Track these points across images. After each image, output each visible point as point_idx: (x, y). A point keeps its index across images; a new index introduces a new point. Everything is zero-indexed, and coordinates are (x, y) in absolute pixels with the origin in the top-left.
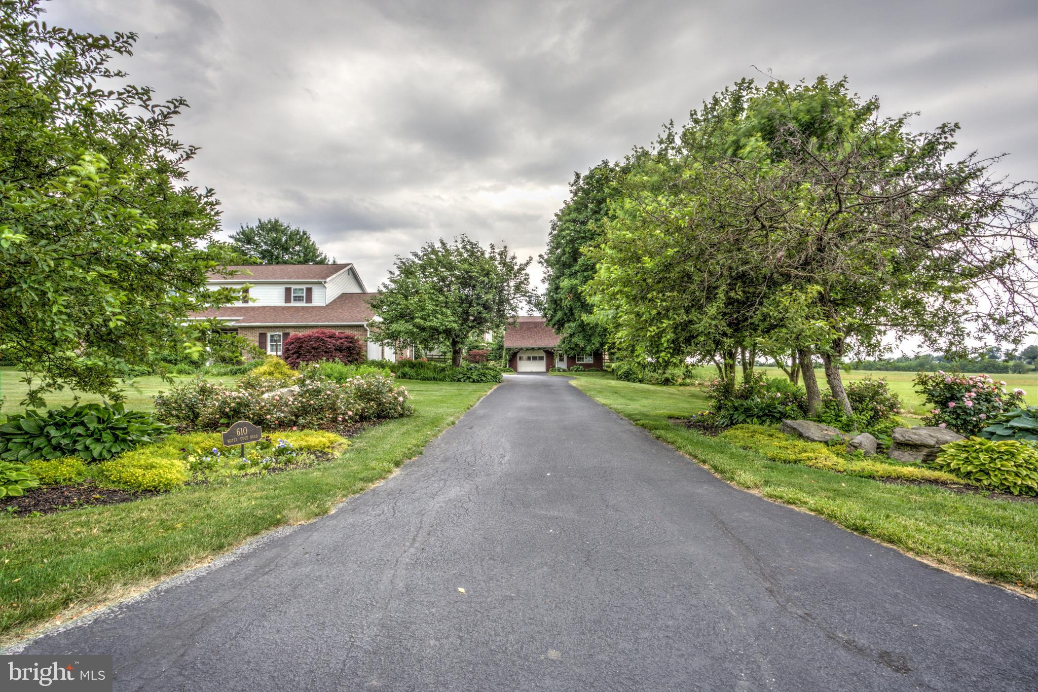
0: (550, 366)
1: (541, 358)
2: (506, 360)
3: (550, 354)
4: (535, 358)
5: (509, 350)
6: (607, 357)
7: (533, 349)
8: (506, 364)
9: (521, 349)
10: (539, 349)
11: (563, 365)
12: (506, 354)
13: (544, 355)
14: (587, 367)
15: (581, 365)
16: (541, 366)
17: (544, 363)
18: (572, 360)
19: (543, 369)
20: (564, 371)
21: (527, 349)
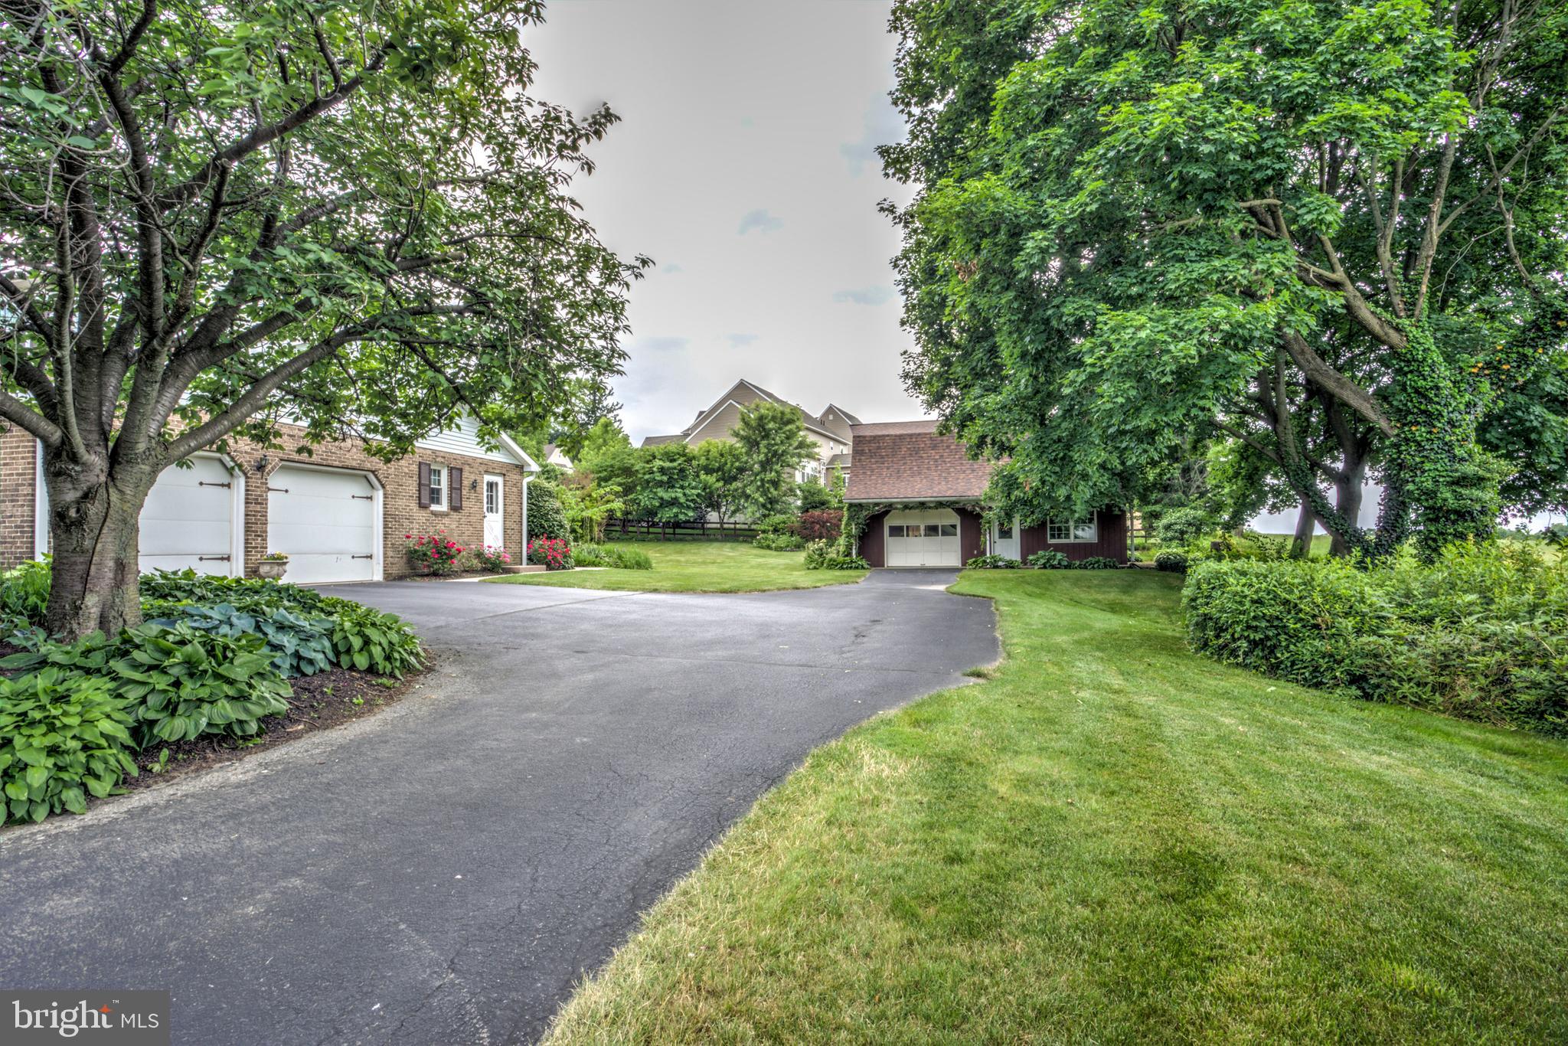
0: (973, 551)
1: (948, 531)
2: (849, 536)
3: (970, 516)
4: (932, 530)
5: (856, 508)
6: (1138, 524)
7: (922, 505)
8: (849, 547)
9: (891, 505)
10: (940, 505)
11: (1010, 550)
12: (851, 518)
13: (956, 520)
14: (1079, 553)
15: (1058, 548)
16: (946, 553)
17: (955, 542)
18: (1034, 537)
19: (953, 559)
20: (1010, 566)
21: (906, 507)
